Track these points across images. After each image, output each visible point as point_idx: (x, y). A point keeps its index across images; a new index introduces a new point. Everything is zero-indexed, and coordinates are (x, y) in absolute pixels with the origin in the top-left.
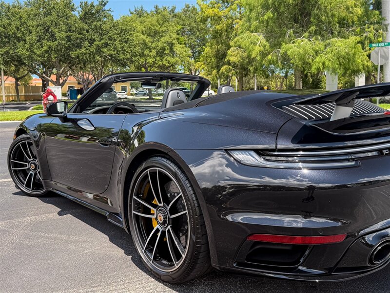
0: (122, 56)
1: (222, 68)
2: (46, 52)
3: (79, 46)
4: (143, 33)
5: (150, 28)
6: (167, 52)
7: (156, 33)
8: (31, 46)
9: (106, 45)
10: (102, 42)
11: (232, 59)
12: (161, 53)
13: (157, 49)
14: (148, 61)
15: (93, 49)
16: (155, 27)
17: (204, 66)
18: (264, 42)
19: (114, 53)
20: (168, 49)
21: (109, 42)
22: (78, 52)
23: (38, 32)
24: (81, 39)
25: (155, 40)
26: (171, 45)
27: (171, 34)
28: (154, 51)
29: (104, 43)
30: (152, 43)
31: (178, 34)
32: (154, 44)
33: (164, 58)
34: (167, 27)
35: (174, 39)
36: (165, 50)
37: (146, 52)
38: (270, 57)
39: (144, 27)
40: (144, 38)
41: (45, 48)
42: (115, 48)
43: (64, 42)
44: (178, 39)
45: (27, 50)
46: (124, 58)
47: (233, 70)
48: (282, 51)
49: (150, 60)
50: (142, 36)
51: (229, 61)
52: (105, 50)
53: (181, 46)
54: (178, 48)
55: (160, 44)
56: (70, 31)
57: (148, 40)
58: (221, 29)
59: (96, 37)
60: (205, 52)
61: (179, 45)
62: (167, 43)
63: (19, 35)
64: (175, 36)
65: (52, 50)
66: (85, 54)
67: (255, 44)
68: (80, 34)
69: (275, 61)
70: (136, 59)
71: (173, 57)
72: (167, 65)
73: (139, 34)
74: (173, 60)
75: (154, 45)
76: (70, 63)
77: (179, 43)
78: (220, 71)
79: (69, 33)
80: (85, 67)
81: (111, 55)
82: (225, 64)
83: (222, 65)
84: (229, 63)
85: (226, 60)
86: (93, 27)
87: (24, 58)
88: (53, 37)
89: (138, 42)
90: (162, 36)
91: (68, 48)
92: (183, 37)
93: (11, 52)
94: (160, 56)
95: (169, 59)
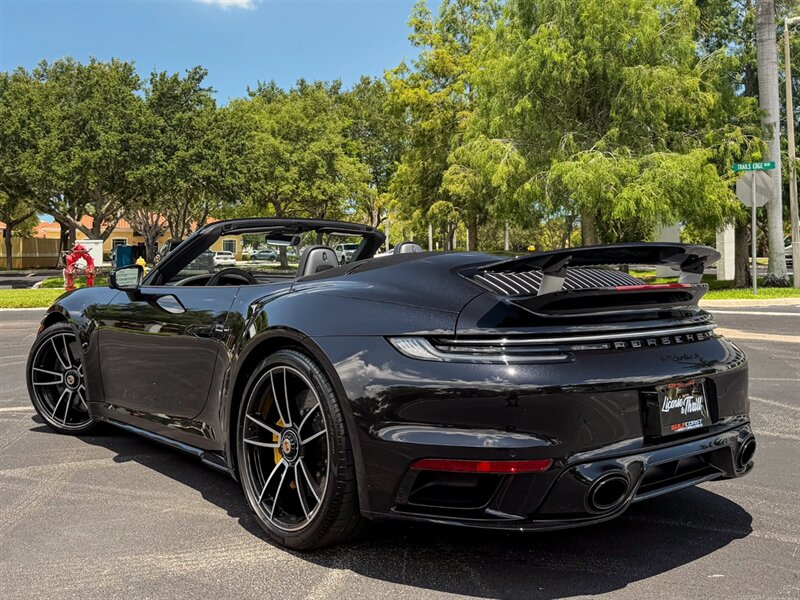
0: (229, 181)
1: (433, 206)
2: (78, 170)
3: (144, 160)
4: (273, 133)
5: (288, 123)
6: (321, 171)
7: (300, 133)
8: (48, 158)
9: (199, 158)
10: (191, 151)
11: (454, 188)
12: (309, 174)
13: (301, 166)
14: (281, 190)
15: (171, 166)
16: (299, 122)
17: (395, 201)
18: (516, 156)
19: (214, 174)
20: (322, 166)
21: (205, 151)
22: (143, 171)
23: (63, 131)
24: (150, 145)
25: (298, 147)
26: (330, 157)
27: (332, 136)
28: (294, 170)
29: (195, 154)
30: (292, 153)
31: (345, 136)
32: (294, 155)
33: (314, 183)
34: (323, 122)
35: (337, 146)
36: (316, 167)
37: (279, 170)
38: (527, 186)
39: (277, 122)
40: (276, 142)
41: (76, 163)
42: (216, 165)
43: (114, 151)
44: (344, 145)
45: (39, 167)
46: (232, 184)
47: (456, 210)
48: (551, 175)
49: (286, 188)
50: (272, 140)
51: (446, 192)
52: (195, 167)
53: (351, 159)
54: (344, 164)
55: (308, 156)
56: (128, 129)
57: (283, 147)
58: (432, 129)
59: (180, 141)
60: (398, 172)
61: (346, 157)
62: (322, 153)
63: (25, 135)
64: (338, 139)
65: (89, 166)
66: (155, 176)
67: (497, 160)
68: (148, 136)
69: (538, 193)
70: (257, 185)
71: (334, 181)
72: (321, 197)
73: (264, 135)
74: (332, 189)
75: (295, 157)
76: (123, 193)
77: (346, 153)
78: (429, 213)
79: (126, 135)
80: (154, 201)
81: (207, 179)
82: (438, 198)
83: (434, 201)
84: (446, 196)
85: (441, 191)
86: (174, 122)
87: (33, 183)
88: (92, 142)
89: (262, 152)
90: (312, 140)
91: (124, 164)
92: (354, 142)
93: (7, 169)
94: (307, 180)
95: (325, 185)
